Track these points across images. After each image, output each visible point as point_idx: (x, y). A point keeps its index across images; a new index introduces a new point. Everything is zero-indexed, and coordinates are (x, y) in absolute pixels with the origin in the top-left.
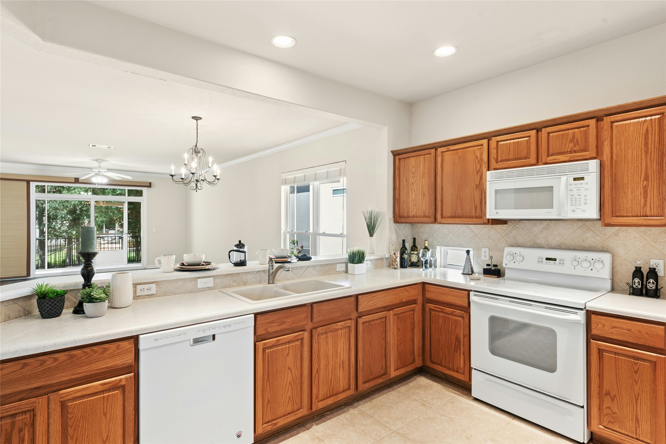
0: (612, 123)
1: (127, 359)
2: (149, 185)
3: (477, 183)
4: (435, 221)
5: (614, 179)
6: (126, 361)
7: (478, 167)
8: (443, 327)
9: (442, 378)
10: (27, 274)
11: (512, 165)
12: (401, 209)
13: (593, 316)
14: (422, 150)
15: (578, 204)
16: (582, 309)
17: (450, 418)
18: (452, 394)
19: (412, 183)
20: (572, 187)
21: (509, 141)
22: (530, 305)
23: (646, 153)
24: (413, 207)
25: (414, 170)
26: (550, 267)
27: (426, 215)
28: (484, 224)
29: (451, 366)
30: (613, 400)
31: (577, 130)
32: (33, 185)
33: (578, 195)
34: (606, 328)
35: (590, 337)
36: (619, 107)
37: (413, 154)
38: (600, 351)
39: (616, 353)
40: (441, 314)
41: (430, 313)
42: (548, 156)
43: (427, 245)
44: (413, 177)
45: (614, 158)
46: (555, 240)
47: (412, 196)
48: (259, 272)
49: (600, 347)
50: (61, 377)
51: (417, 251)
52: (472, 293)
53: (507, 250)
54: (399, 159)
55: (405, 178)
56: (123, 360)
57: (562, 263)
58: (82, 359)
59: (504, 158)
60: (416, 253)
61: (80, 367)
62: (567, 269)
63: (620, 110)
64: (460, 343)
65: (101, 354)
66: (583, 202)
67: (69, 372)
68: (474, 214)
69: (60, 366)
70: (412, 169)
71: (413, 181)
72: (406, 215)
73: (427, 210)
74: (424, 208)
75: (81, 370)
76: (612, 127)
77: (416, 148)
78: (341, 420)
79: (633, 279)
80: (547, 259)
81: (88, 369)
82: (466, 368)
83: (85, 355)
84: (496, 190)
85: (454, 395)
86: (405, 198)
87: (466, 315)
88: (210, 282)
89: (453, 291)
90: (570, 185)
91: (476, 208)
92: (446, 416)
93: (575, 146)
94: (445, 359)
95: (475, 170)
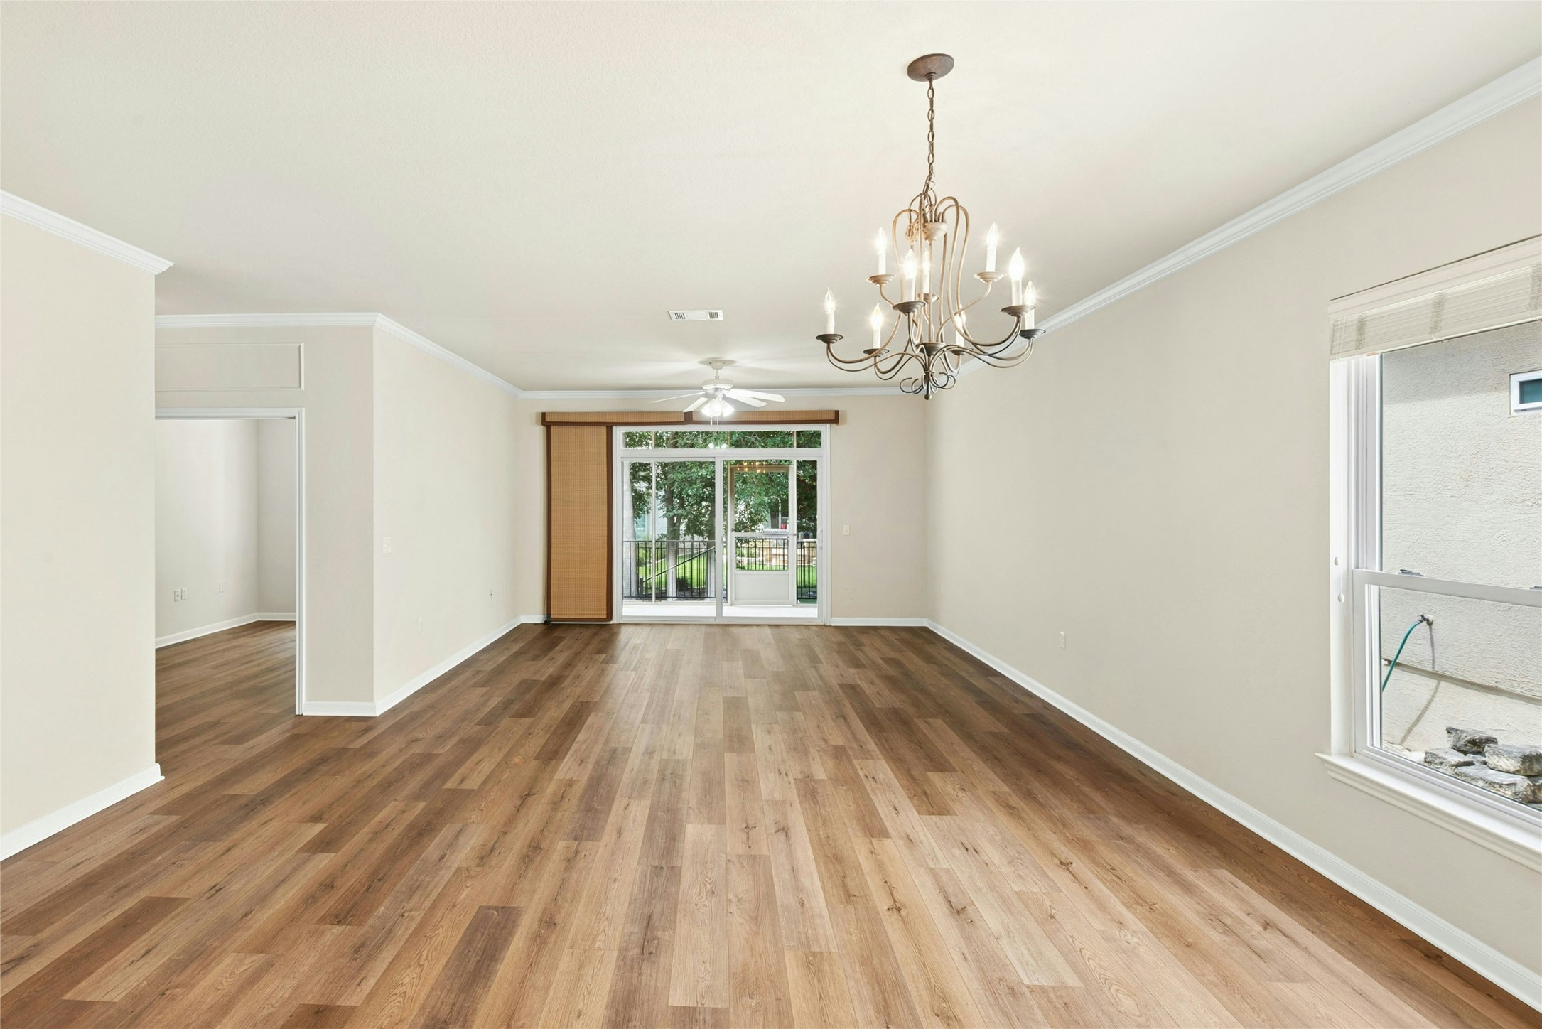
2: (833, 417)
10: (607, 614)
32: (619, 433)
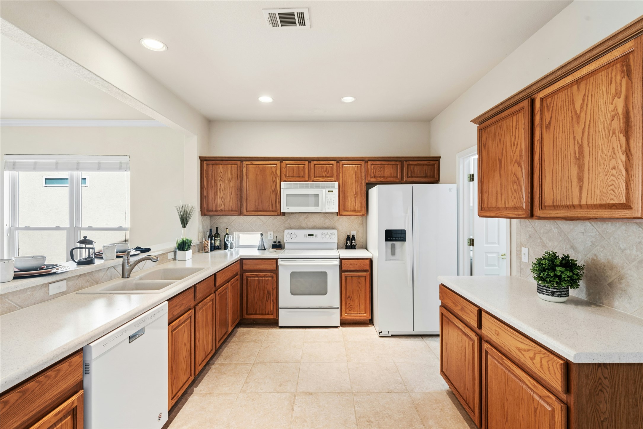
0: (343, 165)
1: (78, 376)
3: (273, 189)
4: (241, 214)
5: (344, 193)
6: (77, 378)
7: (274, 179)
8: (257, 287)
9: (253, 323)
11: (295, 180)
12: (209, 204)
13: (343, 261)
14: (229, 160)
15: (330, 204)
16: (338, 258)
17: (277, 342)
18: (266, 330)
19: (220, 184)
20: (328, 195)
21: (293, 165)
22: (314, 261)
23: (356, 182)
24: (221, 203)
25: (222, 175)
26: (311, 239)
27: (233, 209)
28: (278, 215)
29: (263, 312)
30: (351, 299)
31: (328, 165)
33: (330, 200)
34: (348, 265)
35: (341, 271)
36: (346, 158)
37: (221, 162)
38: (346, 277)
39: (352, 277)
40: (256, 278)
41: (247, 280)
42: (315, 177)
43: (228, 232)
44: (221, 180)
45: (344, 182)
46: (311, 224)
47: (220, 195)
48: (109, 269)
49: (346, 276)
50: (12, 424)
51: (219, 237)
52: (279, 260)
53: (286, 231)
54: (207, 164)
55: (213, 180)
56: (75, 378)
57: (316, 237)
58: (35, 391)
59: (290, 175)
60: (219, 238)
61: (33, 402)
62: (319, 239)
63: (346, 159)
64: (270, 294)
65: (54, 378)
66: (332, 203)
67: (21, 413)
68: (271, 209)
69: (11, 410)
70: (220, 173)
71: (221, 183)
72: (214, 209)
73: (234, 205)
74: (231, 204)
75: (34, 405)
76: (343, 167)
77: (223, 158)
78: (212, 375)
79: (347, 241)
80: (309, 235)
81: (42, 402)
82: (274, 310)
83: (38, 385)
84: (287, 195)
85: (268, 330)
86: (213, 196)
87: (274, 275)
88: (63, 286)
89: (265, 261)
90: (327, 194)
91: (272, 205)
92: (274, 342)
93: (327, 174)
94: (259, 309)
95: (272, 180)
